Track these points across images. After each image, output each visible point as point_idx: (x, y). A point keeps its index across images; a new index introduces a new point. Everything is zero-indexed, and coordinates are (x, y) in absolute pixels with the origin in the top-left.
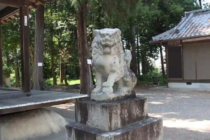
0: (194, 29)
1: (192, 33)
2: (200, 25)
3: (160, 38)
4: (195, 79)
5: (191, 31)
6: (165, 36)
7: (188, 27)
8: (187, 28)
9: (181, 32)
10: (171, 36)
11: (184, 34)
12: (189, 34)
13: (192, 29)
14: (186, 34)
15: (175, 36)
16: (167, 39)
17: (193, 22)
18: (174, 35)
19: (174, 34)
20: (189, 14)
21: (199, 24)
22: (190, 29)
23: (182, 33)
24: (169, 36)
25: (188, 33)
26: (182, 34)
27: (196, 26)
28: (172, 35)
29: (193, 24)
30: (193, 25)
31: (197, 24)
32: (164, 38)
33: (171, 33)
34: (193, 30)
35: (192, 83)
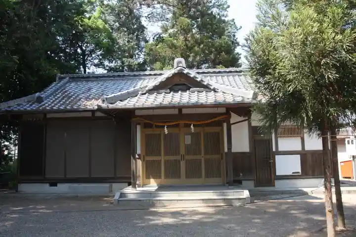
0: (66, 99)
1: (63, 104)
2: (76, 95)
3: (9, 107)
4: (63, 176)
5: (61, 103)
6: (19, 105)
7: (58, 96)
8: (56, 97)
9: (46, 101)
10: (28, 105)
11: (49, 105)
12: (57, 106)
13: (63, 99)
14: (53, 105)
15: (35, 107)
16: (21, 110)
17: (67, 89)
18: (34, 105)
19: (33, 103)
20: (64, 78)
21: (75, 93)
22: (60, 99)
23: (46, 103)
24: (25, 106)
25: (56, 104)
26: (47, 105)
27: (70, 95)
28: (31, 105)
29: (66, 92)
30: (66, 94)
31: (72, 94)
32: (16, 108)
33: (29, 102)
34: (64, 101)
35: (58, 185)
